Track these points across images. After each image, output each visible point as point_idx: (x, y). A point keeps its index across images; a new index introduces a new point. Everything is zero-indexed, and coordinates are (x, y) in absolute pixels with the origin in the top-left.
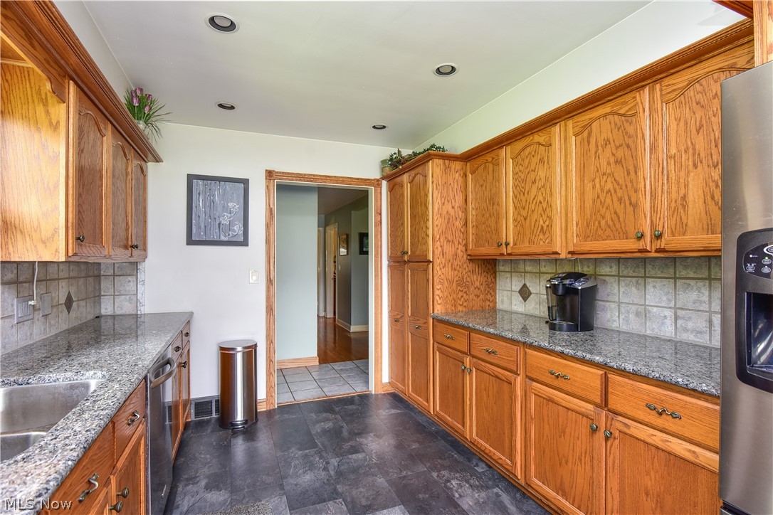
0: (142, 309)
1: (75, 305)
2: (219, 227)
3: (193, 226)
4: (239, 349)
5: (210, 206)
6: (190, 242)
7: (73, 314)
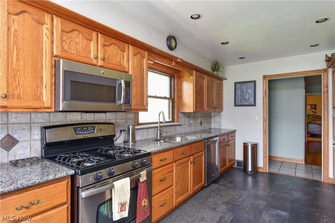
0: (222, 127)
1: (203, 124)
2: (245, 100)
3: (236, 100)
4: (250, 144)
5: (242, 93)
6: (235, 105)
7: (202, 126)
